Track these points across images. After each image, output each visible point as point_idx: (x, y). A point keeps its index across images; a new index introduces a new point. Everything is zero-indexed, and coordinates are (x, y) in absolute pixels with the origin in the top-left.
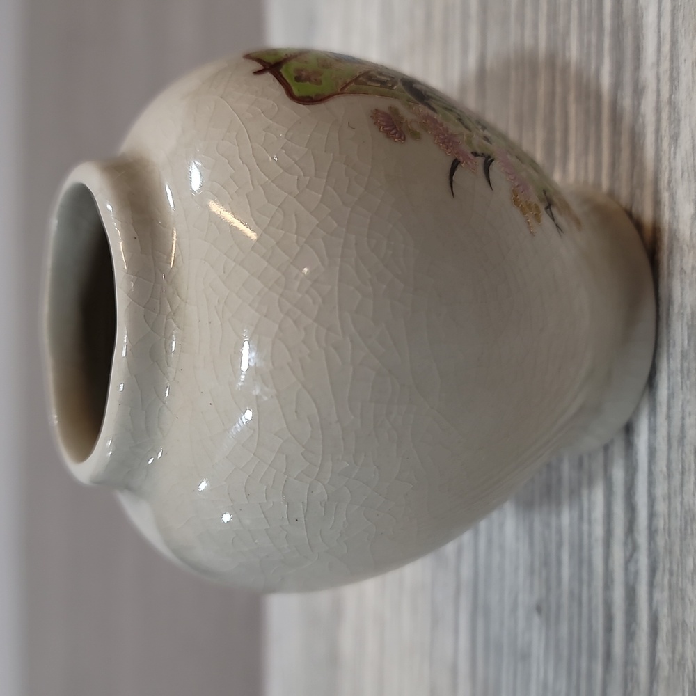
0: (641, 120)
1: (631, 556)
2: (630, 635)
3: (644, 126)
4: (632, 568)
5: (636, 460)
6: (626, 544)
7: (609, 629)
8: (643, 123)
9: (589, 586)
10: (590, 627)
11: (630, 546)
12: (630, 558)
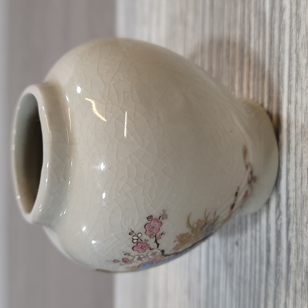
0: (283, 23)
1: (279, 217)
2: (278, 253)
3: (285, 25)
4: (279, 223)
5: (281, 174)
6: (276, 212)
7: (268, 251)
8: (284, 24)
9: (260, 231)
10: (260, 250)
11: (278, 213)
12: (278, 218)
